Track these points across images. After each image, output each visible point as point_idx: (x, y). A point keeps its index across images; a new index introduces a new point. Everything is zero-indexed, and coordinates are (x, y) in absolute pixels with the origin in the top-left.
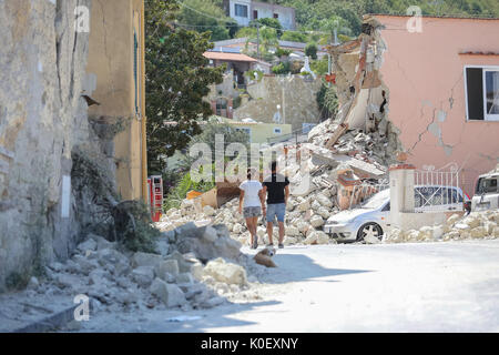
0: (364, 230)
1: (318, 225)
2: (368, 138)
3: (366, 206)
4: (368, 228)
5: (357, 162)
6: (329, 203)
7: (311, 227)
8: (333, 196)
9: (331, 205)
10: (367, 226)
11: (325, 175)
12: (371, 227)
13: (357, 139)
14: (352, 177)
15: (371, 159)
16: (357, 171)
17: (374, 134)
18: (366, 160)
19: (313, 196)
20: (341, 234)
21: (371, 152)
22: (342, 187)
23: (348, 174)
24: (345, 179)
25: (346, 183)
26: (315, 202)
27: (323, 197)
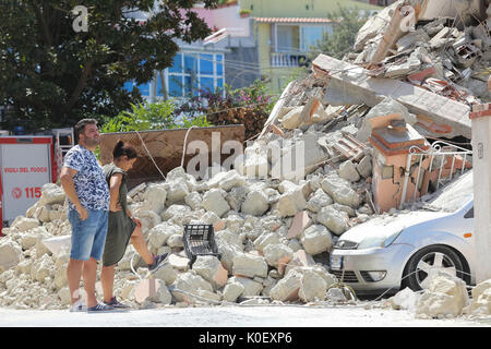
0: (422, 265)
1: (317, 249)
2: (460, 39)
3: (436, 203)
4: (431, 260)
5: (425, 98)
6: (352, 195)
7: (300, 255)
8: (363, 179)
9: (357, 199)
10: (427, 254)
11: (351, 129)
12: (439, 257)
13: (437, 41)
14: (405, 133)
15: (460, 90)
16: (423, 118)
17: (478, 30)
18: (449, 92)
19: (315, 178)
20: (365, 274)
21: (466, 73)
22: (381, 159)
23: (397, 125)
24: (388, 137)
25: (389, 149)
26: (319, 195)
27: (339, 183)
